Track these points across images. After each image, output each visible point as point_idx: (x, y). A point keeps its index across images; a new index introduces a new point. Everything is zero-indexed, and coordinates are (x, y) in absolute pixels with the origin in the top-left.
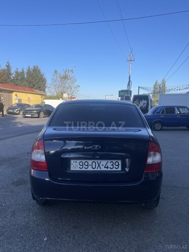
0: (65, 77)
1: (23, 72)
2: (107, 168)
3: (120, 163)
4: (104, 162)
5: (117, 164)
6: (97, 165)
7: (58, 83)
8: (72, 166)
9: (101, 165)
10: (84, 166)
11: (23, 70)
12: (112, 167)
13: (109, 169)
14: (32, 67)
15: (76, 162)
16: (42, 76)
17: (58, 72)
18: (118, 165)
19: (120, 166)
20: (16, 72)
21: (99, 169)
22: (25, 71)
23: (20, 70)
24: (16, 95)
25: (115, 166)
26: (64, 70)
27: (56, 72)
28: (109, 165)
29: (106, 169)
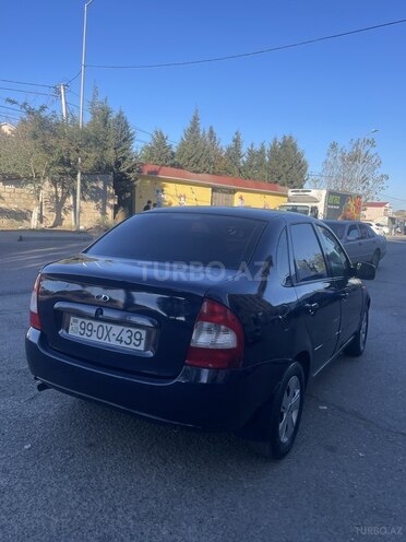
0: (354, 158)
1: (262, 152)
2: (121, 341)
3: (144, 336)
4: (116, 329)
5: (138, 336)
6: (105, 334)
7: (336, 171)
8: (71, 327)
9: (111, 334)
10: (86, 331)
11: (263, 148)
12: (128, 341)
13: (123, 345)
14: (280, 140)
15: (77, 322)
16: (299, 156)
17: (339, 147)
18: (140, 340)
19: (143, 342)
20: (250, 152)
21: (107, 341)
22: (268, 148)
23: (257, 148)
24: (241, 198)
25: (134, 341)
26: (355, 142)
27: (334, 146)
28: (125, 336)
29: (118, 344)
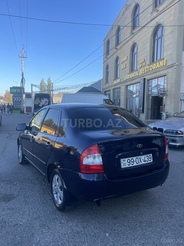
2: (145, 161)
3: (152, 156)
4: (143, 157)
5: (150, 157)
6: (139, 160)
8: (122, 165)
9: (141, 160)
10: (131, 163)
13: (147, 162)
15: (125, 160)
19: (152, 159)
21: (141, 164)
25: (149, 159)
28: (146, 159)
29: (145, 163)
